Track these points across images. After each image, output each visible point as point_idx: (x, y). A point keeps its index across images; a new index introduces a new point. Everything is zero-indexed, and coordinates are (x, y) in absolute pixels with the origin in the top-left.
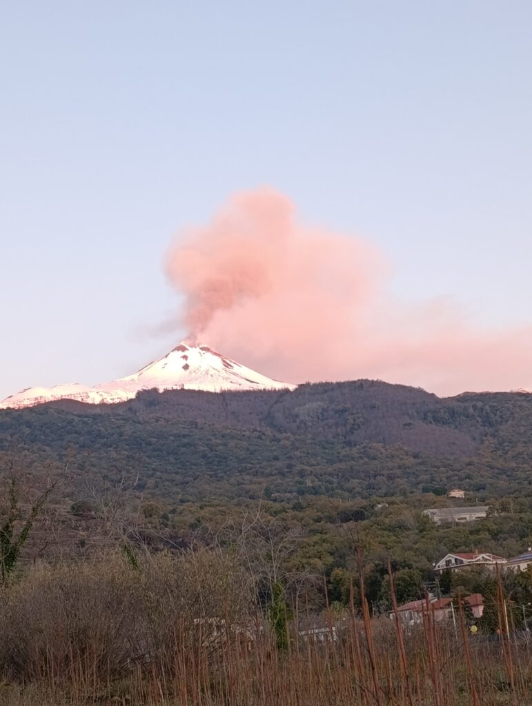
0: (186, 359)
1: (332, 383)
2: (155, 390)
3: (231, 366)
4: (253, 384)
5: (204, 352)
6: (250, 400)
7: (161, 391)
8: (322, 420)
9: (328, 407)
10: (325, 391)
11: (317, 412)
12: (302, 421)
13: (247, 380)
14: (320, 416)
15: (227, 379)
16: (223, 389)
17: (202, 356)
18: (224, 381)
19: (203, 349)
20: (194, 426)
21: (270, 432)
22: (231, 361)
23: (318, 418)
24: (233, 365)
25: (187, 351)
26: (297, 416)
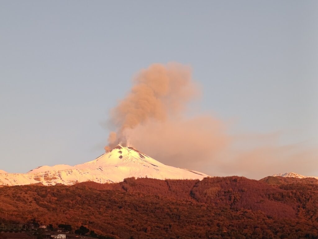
0: (121, 153)
1: (220, 178)
2: (133, 178)
3: (144, 157)
4: (155, 166)
5: (130, 149)
6: (181, 185)
7: (136, 179)
8: (218, 196)
9: (220, 190)
10: (218, 182)
11: (215, 192)
12: (208, 197)
13: (152, 164)
14: (217, 195)
15: (142, 164)
16: (167, 178)
17: (129, 151)
18: (141, 165)
19: (129, 148)
20: (158, 198)
21: (195, 202)
22: (144, 155)
23: (216, 195)
24: (145, 156)
25: (121, 149)
26: (206, 194)
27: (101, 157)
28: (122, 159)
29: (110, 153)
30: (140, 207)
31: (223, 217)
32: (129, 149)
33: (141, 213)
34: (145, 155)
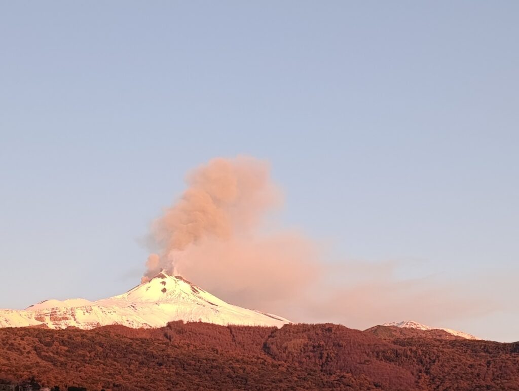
0: (165, 285)
1: (307, 325)
2: (181, 322)
3: (197, 291)
4: (214, 306)
5: (178, 280)
6: (250, 334)
7: (185, 322)
8: (304, 353)
9: (307, 343)
10: (304, 331)
11: (300, 347)
12: (289, 352)
13: (209, 303)
14: (303, 350)
16: (230, 324)
17: (176, 283)
18: (193, 302)
19: (177, 277)
20: (215, 352)
21: (269, 359)
22: (197, 288)
23: (301, 351)
24: (199, 291)
25: (165, 278)
26: (286, 348)
27: (136, 288)
28: (166, 293)
29: (148, 285)
30: (190, 365)
31: (310, 382)
33: (190, 374)
34: (199, 289)
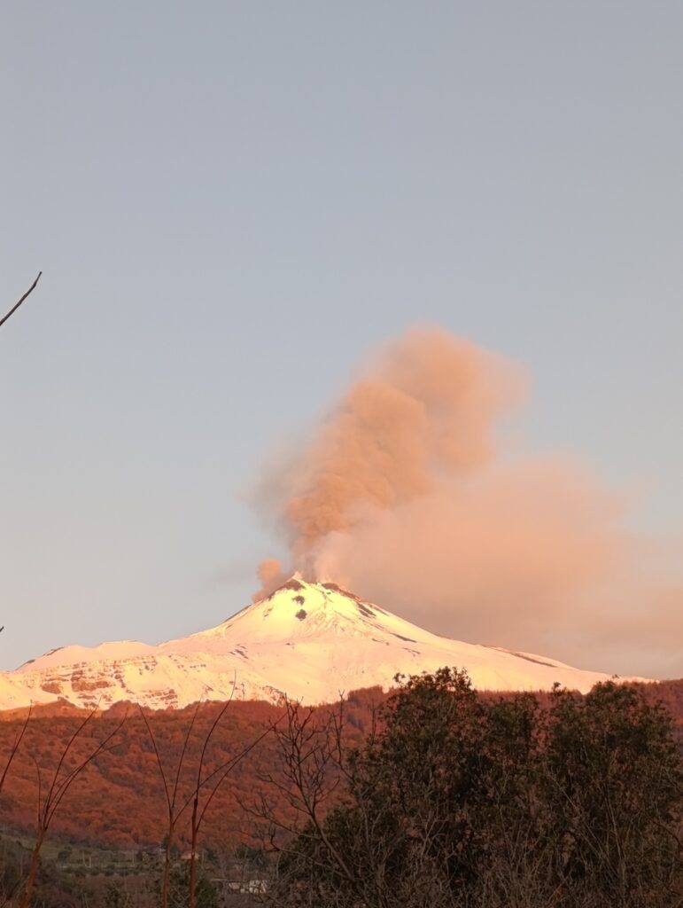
0: (302, 603)
3: (371, 613)
4: (408, 642)
5: (329, 591)
13: (398, 636)
15: (367, 634)
17: (325, 597)
18: (363, 637)
19: (327, 586)
22: (371, 606)
24: (375, 612)
25: (302, 589)
27: (241, 615)
28: (305, 621)
29: (267, 604)
32: (327, 588)
34: (375, 608)
